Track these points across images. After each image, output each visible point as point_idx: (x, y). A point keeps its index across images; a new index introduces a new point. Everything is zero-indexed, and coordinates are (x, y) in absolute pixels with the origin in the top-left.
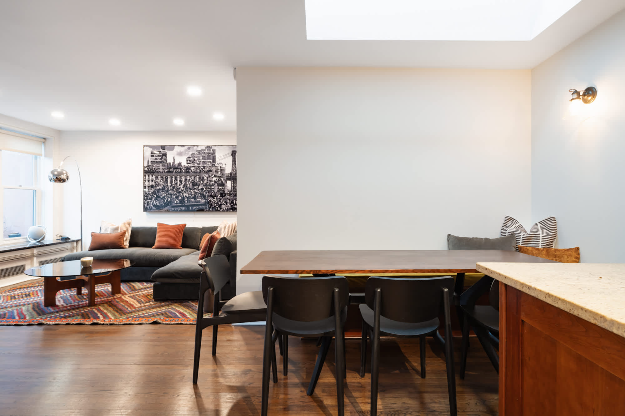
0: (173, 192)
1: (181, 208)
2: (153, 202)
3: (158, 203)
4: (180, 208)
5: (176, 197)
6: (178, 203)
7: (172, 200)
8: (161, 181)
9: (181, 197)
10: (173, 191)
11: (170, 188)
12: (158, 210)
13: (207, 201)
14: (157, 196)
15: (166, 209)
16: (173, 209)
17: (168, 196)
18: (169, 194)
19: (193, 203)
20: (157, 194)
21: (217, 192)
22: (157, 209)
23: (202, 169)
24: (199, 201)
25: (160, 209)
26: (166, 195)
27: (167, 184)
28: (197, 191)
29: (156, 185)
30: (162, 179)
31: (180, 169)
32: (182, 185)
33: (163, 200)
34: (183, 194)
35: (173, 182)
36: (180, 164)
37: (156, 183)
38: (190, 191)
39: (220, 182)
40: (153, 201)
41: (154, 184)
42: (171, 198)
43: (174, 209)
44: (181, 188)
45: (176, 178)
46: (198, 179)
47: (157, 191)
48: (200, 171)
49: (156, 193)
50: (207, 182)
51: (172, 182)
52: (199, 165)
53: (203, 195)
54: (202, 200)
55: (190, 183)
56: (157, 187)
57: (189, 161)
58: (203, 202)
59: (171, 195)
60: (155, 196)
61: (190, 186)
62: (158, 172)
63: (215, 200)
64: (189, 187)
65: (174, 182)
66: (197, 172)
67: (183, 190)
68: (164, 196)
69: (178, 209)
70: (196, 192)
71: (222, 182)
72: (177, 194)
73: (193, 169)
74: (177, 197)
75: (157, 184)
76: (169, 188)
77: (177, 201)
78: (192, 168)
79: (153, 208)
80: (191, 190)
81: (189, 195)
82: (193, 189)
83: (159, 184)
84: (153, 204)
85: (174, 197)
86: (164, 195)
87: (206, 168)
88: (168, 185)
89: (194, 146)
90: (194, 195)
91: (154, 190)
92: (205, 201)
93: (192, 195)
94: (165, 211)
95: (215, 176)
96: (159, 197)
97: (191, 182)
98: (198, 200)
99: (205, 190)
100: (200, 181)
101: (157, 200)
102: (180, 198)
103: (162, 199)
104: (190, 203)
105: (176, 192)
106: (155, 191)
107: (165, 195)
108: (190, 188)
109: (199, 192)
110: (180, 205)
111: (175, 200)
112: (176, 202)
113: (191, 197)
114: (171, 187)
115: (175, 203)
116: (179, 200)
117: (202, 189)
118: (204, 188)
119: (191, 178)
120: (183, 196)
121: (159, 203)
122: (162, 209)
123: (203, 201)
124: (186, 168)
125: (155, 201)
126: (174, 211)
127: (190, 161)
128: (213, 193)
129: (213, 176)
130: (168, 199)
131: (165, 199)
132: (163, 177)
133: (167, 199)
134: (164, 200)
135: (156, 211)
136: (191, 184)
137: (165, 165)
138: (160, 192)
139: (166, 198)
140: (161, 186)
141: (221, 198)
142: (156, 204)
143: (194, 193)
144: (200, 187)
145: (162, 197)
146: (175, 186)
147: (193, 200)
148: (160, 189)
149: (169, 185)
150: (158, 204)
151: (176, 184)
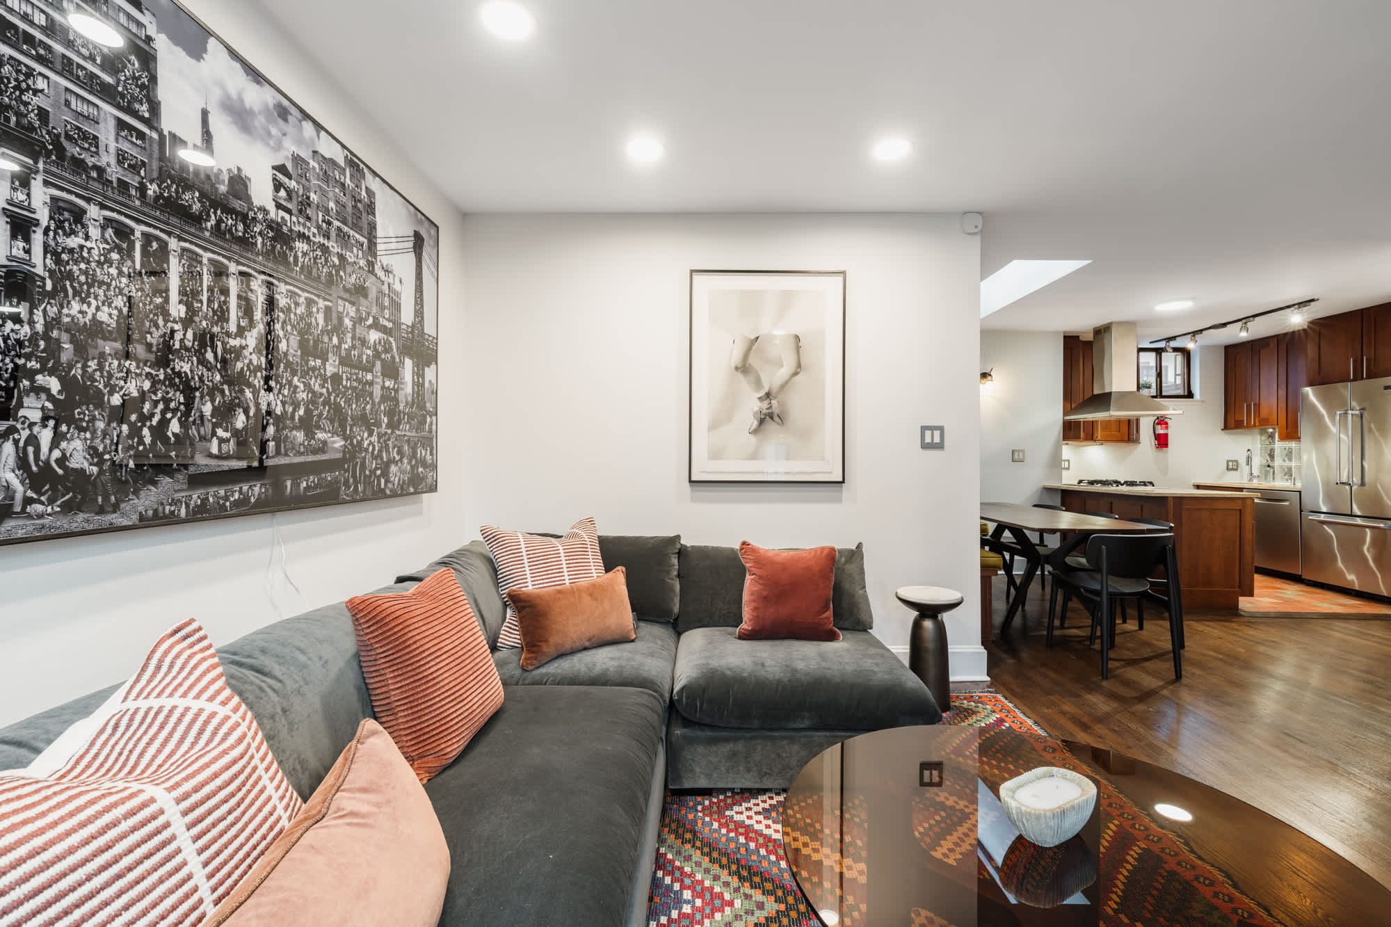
0: (202, 370)
1: (245, 488)
2: (33, 440)
3: (77, 451)
4: (241, 492)
5: (215, 411)
6: (228, 457)
7: (193, 431)
8: (115, 256)
9: (246, 412)
10: (203, 362)
11: (178, 336)
12: (80, 520)
13: (351, 443)
14: (67, 382)
15: (147, 499)
16: (196, 497)
17: (166, 401)
18: (172, 385)
19: (302, 454)
20: (77, 371)
21: (379, 404)
22: (68, 508)
23: (337, 272)
24: (325, 443)
25: (101, 511)
26: (154, 390)
27: (159, 300)
28: (317, 388)
29: (61, 277)
30: (120, 250)
31: (244, 218)
32: (255, 332)
33: (125, 428)
34: (256, 393)
35: (205, 298)
36: (239, 184)
37: (58, 261)
38: (290, 383)
39: (389, 356)
40: (25, 434)
41: (39, 263)
42: (187, 414)
43: (205, 500)
44: (246, 353)
45: (220, 273)
46: (321, 318)
47: (73, 341)
48: (330, 274)
49: (64, 358)
50: (354, 347)
51: (195, 294)
52: (326, 242)
53: (337, 409)
54: (336, 438)
55: (289, 328)
56: (76, 306)
57: (283, 193)
58: (336, 450)
59: (188, 391)
60: (54, 385)
61: (291, 351)
62: (78, 165)
63: (372, 439)
64: (286, 354)
65: (210, 301)
66: (319, 277)
67: (259, 368)
68: (135, 394)
69: (226, 498)
70: (313, 392)
71: (393, 357)
72: (222, 392)
73: (305, 254)
74: (224, 414)
75: (70, 275)
76: (173, 332)
77: (222, 441)
78: (301, 246)
79: (28, 501)
80: (294, 373)
81: (283, 403)
82: (305, 374)
83: (93, 282)
84: (22, 463)
85: (207, 409)
86: (132, 388)
87: (349, 269)
88: (164, 310)
89: (306, 116)
90: (308, 411)
91: (39, 327)
92: (343, 443)
93: (296, 406)
94: (142, 518)
95: (376, 326)
96: (98, 400)
97: (293, 326)
98: (320, 435)
99: (345, 387)
100: (328, 332)
101: (71, 421)
102: (240, 421)
103: (119, 415)
104: (286, 455)
105: (218, 378)
106: (46, 336)
107: (147, 385)
108: (288, 365)
109: (324, 391)
110: (243, 464)
111: (214, 434)
112: (215, 450)
113: (293, 418)
114: (190, 335)
115: (211, 456)
116: (236, 433)
117: (336, 378)
118: (345, 372)
119: (297, 304)
120: (257, 405)
121: (93, 451)
122: (115, 508)
123: (338, 443)
124: (270, 227)
125: (46, 436)
126: (202, 514)
127: (289, 193)
128: (368, 407)
129: (370, 321)
130: (164, 423)
131: (144, 418)
132: (132, 231)
133: (155, 421)
134: (135, 432)
135: (64, 523)
136: (294, 341)
137: (141, 135)
138: (102, 357)
139: (152, 415)
140: (108, 302)
141: (389, 431)
142: (62, 461)
143: (304, 396)
144: (330, 369)
145: (116, 400)
146: (216, 329)
147: (300, 436)
148: (96, 329)
149: (177, 309)
150: (79, 461)
151: (221, 315)
